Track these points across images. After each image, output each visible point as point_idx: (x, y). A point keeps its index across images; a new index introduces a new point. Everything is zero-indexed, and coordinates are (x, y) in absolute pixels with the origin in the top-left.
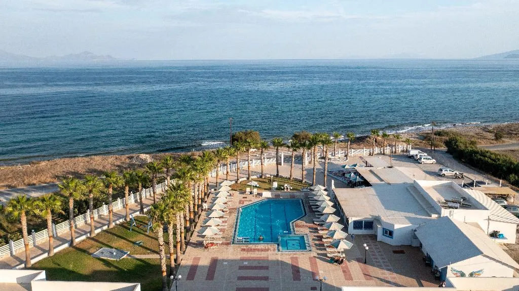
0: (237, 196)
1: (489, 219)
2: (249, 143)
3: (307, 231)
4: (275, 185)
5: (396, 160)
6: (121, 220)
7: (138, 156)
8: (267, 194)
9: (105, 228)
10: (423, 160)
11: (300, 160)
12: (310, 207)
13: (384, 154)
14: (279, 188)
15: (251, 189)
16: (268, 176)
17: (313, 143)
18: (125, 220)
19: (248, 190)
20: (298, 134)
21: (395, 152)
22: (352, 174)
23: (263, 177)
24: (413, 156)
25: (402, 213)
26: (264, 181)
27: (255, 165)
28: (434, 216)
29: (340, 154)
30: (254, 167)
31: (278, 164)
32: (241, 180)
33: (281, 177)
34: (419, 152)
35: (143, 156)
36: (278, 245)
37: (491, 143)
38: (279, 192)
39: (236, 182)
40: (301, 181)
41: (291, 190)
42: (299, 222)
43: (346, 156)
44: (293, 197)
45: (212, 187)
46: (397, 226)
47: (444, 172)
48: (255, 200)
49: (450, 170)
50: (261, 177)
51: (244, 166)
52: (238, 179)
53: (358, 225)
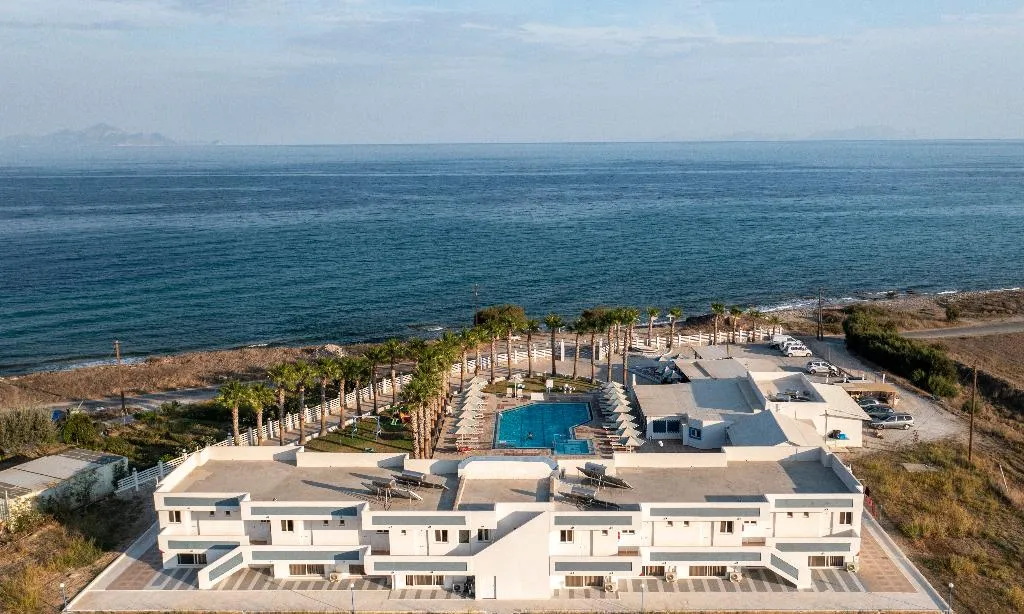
0: (493, 399)
1: (827, 415)
2: (509, 322)
3: (592, 436)
4: (550, 384)
5: (750, 352)
6: (334, 428)
7: (323, 348)
8: (537, 397)
9: (316, 435)
10: (790, 351)
11: (588, 352)
12: (599, 411)
13: (733, 343)
14: (556, 390)
15: (513, 390)
16: (539, 375)
17: (606, 321)
18: (340, 427)
19: (509, 391)
20: (590, 311)
21: (753, 340)
22: (667, 368)
23: (532, 376)
24: (778, 345)
25: (719, 411)
26: (533, 380)
27: (518, 358)
28: (757, 411)
29: (659, 343)
30: (516, 363)
31: (556, 357)
32: (497, 380)
33: (560, 376)
34: (788, 340)
35: (331, 347)
36: (553, 449)
37: (937, 326)
38: (557, 395)
39: (490, 383)
40: (590, 381)
41: (573, 392)
42: (581, 427)
43: (669, 346)
44: (577, 399)
45: (456, 389)
46: (706, 424)
47: (814, 367)
48: (519, 404)
49: (824, 365)
50: (528, 376)
51: (502, 359)
52: (493, 379)
53: (659, 426)
